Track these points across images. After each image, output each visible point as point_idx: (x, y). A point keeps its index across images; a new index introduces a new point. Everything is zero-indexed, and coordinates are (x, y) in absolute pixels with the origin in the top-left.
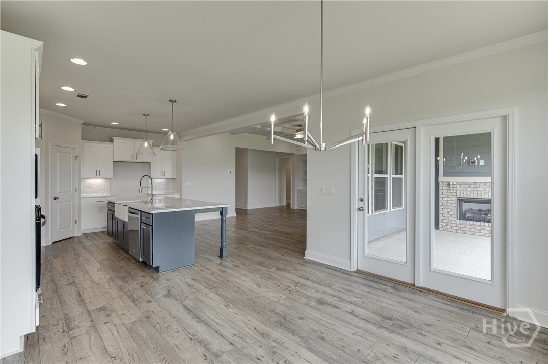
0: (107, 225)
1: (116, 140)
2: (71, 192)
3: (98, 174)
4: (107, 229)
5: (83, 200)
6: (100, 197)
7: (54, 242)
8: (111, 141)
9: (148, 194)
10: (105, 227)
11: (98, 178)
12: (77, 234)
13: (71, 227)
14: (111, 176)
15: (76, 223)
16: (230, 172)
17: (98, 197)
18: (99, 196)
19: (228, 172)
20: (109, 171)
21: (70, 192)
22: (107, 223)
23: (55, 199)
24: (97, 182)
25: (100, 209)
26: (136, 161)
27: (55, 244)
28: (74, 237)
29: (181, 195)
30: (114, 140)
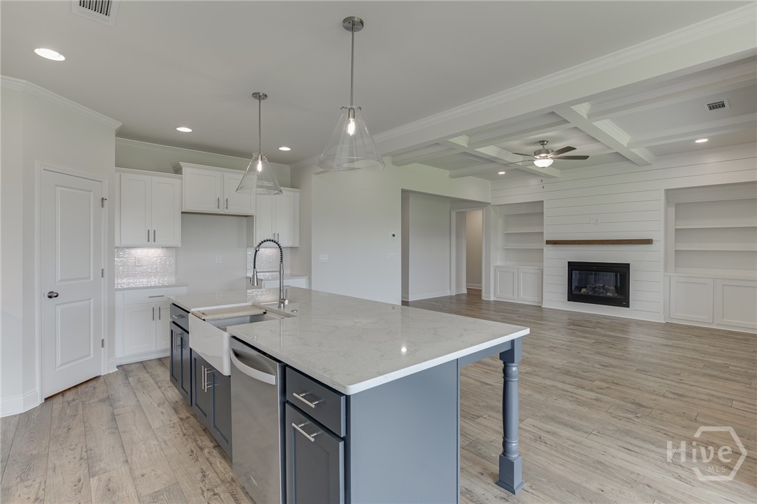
0: (169, 346)
1: (187, 169)
2: (92, 279)
3: (151, 239)
4: (168, 354)
5: (118, 295)
6: (155, 287)
7: (46, 399)
8: (178, 170)
9: (247, 278)
10: (165, 351)
11: (151, 247)
12: (106, 368)
13: (92, 355)
14: (177, 241)
15: (103, 346)
16: (394, 235)
17: (151, 287)
18: (153, 284)
19: (391, 236)
20: (172, 231)
21: (89, 278)
22: (169, 342)
23: (50, 297)
24: (149, 255)
25: (156, 313)
26: (226, 212)
27: (49, 402)
28: (99, 376)
29: (310, 279)
30: (183, 169)
